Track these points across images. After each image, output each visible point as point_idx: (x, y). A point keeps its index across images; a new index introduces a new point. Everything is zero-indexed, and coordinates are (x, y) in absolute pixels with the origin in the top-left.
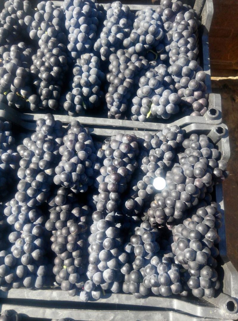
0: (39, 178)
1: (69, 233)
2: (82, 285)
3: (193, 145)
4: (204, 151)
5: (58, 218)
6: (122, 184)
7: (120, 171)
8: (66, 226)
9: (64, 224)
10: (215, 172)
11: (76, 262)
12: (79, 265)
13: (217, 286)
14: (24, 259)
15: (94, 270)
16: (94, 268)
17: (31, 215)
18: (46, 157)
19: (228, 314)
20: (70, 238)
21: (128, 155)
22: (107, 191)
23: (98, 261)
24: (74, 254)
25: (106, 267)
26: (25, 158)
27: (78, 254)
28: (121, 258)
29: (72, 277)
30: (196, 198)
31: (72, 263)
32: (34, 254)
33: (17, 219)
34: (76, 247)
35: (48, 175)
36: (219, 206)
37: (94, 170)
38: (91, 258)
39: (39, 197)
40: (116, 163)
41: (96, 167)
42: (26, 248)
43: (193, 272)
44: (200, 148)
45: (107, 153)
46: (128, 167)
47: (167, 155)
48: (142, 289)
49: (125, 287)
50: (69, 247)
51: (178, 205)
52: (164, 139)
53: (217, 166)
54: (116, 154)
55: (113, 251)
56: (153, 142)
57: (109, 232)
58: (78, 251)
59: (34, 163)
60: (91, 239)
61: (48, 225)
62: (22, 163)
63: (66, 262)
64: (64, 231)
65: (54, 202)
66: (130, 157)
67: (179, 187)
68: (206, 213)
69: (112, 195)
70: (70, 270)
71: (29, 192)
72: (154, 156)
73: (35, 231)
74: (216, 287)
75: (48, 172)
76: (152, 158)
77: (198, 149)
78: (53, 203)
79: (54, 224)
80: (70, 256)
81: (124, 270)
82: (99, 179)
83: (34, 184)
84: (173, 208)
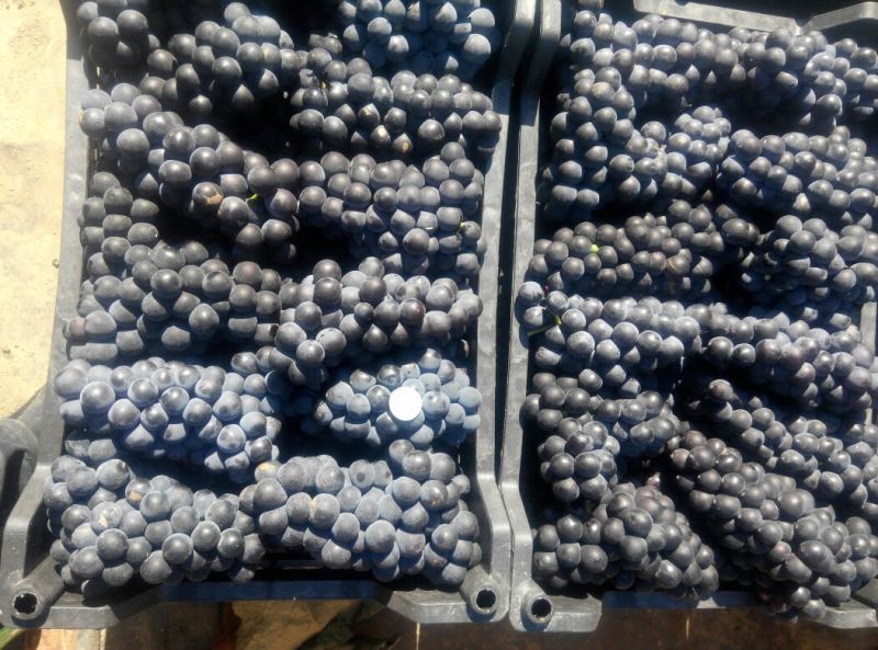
0: (792, 182)
1: (670, 254)
2: (558, 286)
3: (861, 543)
4: (848, 567)
5: (699, 228)
6: (773, 373)
7: (806, 369)
8: (683, 247)
9: (686, 242)
10: (801, 591)
11: (608, 272)
12: (603, 279)
13: (559, 581)
14: (623, 160)
15: (592, 311)
16: (597, 310)
17: (703, 167)
18: (839, 196)
19: (520, 601)
20: (658, 256)
21: (840, 388)
22: (758, 337)
23: (612, 319)
24: (626, 267)
25: (598, 338)
26: (830, 148)
27: (627, 277)
28: (618, 371)
29: (576, 264)
30: (742, 544)
31: (607, 263)
32: (632, 182)
33: (695, 136)
34: (640, 270)
35: (794, 201)
36: (705, 598)
37: (802, 307)
38: (617, 305)
39: (746, 183)
40: (825, 359)
41: (809, 311)
42: (646, 162)
43: (595, 528)
44: (856, 557)
45: (844, 337)
46: (813, 387)
47: (835, 480)
48: (551, 415)
49: (546, 378)
50: (643, 256)
51: (730, 502)
52: (870, 472)
53: (814, 597)
54: (846, 358)
55: (634, 352)
56: (861, 447)
57: (674, 343)
58: (632, 277)
59: (823, 169)
60: (653, 302)
61: (681, 206)
62: (820, 140)
63: (609, 251)
64: (673, 243)
65: (731, 217)
66: (833, 392)
67: (770, 506)
68: (703, 566)
69: (748, 350)
70: (594, 259)
71: (761, 162)
72: (831, 448)
73: (672, 178)
74: (556, 578)
75: (802, 201)
76: (827, 444)
77: (854, 551)
78: (726, 216)
79: (684, 219)
80: (623, 257)
81: (590, 375)
82: (782, 317)
83: (779, 171)
84: (723, 490)
